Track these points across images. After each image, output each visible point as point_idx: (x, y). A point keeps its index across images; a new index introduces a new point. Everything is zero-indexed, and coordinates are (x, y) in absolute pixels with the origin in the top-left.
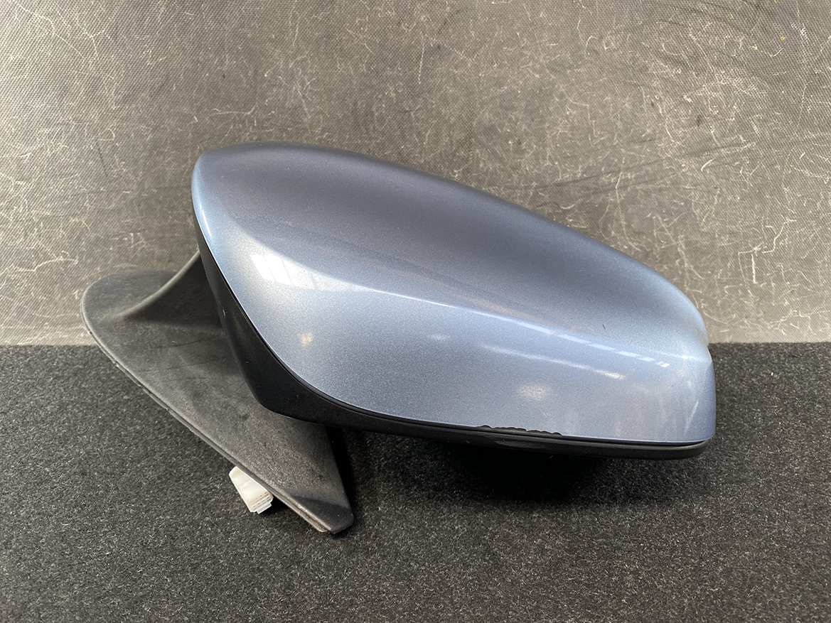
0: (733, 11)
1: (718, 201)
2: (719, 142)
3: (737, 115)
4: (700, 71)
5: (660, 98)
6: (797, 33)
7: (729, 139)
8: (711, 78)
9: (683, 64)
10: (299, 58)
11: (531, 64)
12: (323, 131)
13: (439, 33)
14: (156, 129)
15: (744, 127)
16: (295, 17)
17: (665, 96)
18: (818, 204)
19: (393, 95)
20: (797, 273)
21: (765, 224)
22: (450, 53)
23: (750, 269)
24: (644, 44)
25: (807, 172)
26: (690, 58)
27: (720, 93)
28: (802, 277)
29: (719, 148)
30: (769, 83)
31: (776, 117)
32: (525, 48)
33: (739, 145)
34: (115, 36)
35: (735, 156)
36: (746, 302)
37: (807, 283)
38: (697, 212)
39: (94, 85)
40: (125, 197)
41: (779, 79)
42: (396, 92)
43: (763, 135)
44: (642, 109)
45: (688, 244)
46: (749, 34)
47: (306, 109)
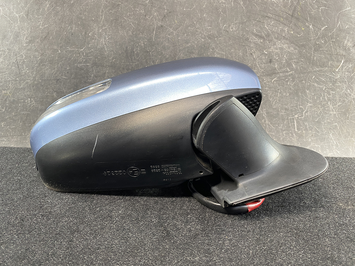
0: (283, 17)
1: (280, 95)
2: (279, 70)
3: (286, 60)
4: (270, 41)
5: (254, 52)
6: (308, 27)
7: (283, 69)
8: (275, 44)
9: (263, 38)
10: (103, 28)
11: (200, 35)
12: (113, 59)
13: (162, 20)
14: (42, 55)
15: (289, 65)
16: (102, 11)
17: (256, 51)
18: (321, 98)
19: (143, 45)
20: (314, 127)
21: (299, 106)
22: (167, 29)
23: (294, 125)
24: (247, 29)
25: (316, 84)
26: (266, 36)
27: (279, 50)
28: (316, 129)
29: (279, 73)
30: (298, 47)
31: (302, 61)
32: (198, 28)
33: (287, 72)
34: (27, 15)
35: (286, 77)
36: (293, 139)
37: (318, 132)
38: (271, 99)
39: (17, 35)
40: (27, 83)
41: (303, 45)
42: (144, 43)
43: (297, 68)
44: (247, 56)
45: (268, 113)
46: (289, 27)
47: (106, 49)
